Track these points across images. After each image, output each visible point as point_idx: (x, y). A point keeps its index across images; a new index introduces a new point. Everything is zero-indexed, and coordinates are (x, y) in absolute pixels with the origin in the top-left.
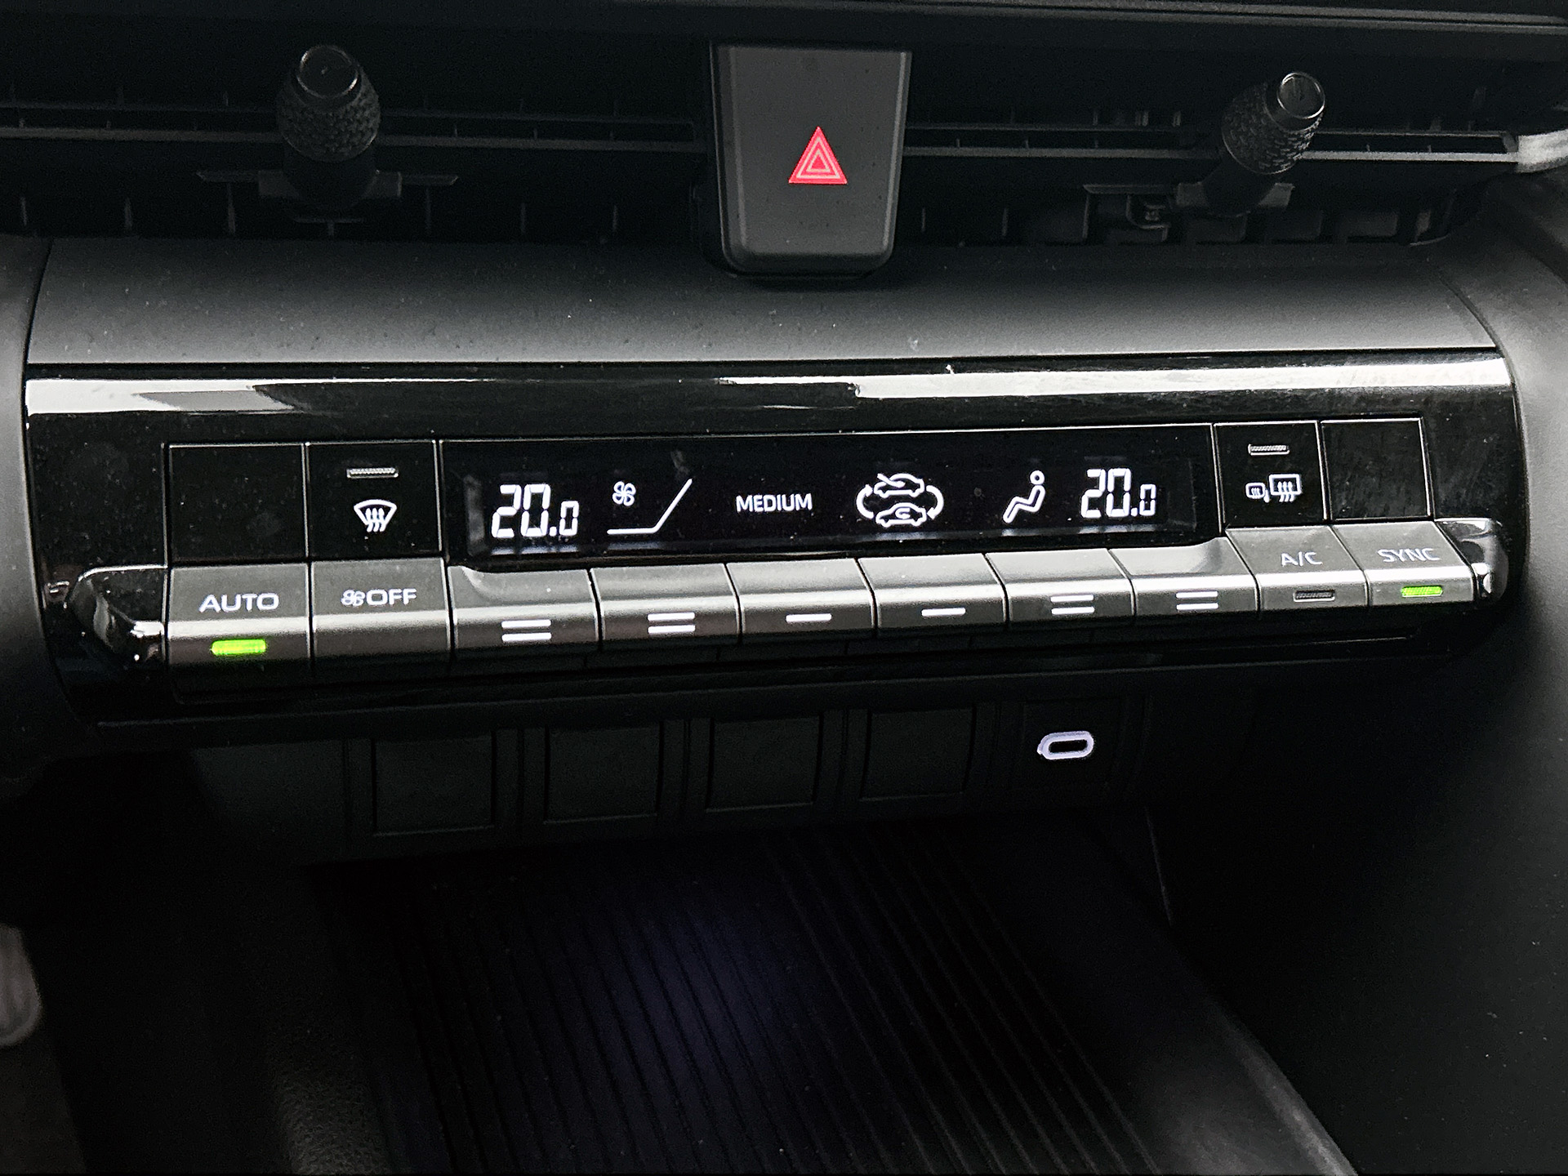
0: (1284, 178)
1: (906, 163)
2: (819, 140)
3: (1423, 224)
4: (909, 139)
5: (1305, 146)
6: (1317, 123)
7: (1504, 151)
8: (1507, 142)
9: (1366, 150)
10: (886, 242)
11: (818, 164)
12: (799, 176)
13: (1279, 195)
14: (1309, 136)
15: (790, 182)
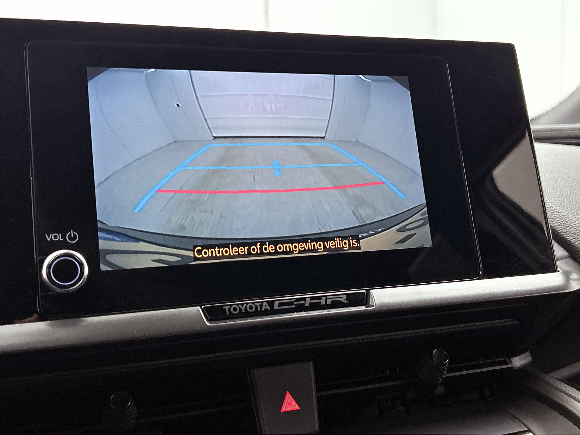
0: (441, 384)
1: (318, 398)
2: (288, 395)
3: (487, 393)
4: (318, 390)
5: (445, 372)
6: (448, 364)
7: (508, 364)
8: (508, 361)
9: (464, 371)
10: (317, 427)
11: (290, 404)
12: (284, 409)
13: (440, 390)
14: (446, 369)
15: (281, 411)
